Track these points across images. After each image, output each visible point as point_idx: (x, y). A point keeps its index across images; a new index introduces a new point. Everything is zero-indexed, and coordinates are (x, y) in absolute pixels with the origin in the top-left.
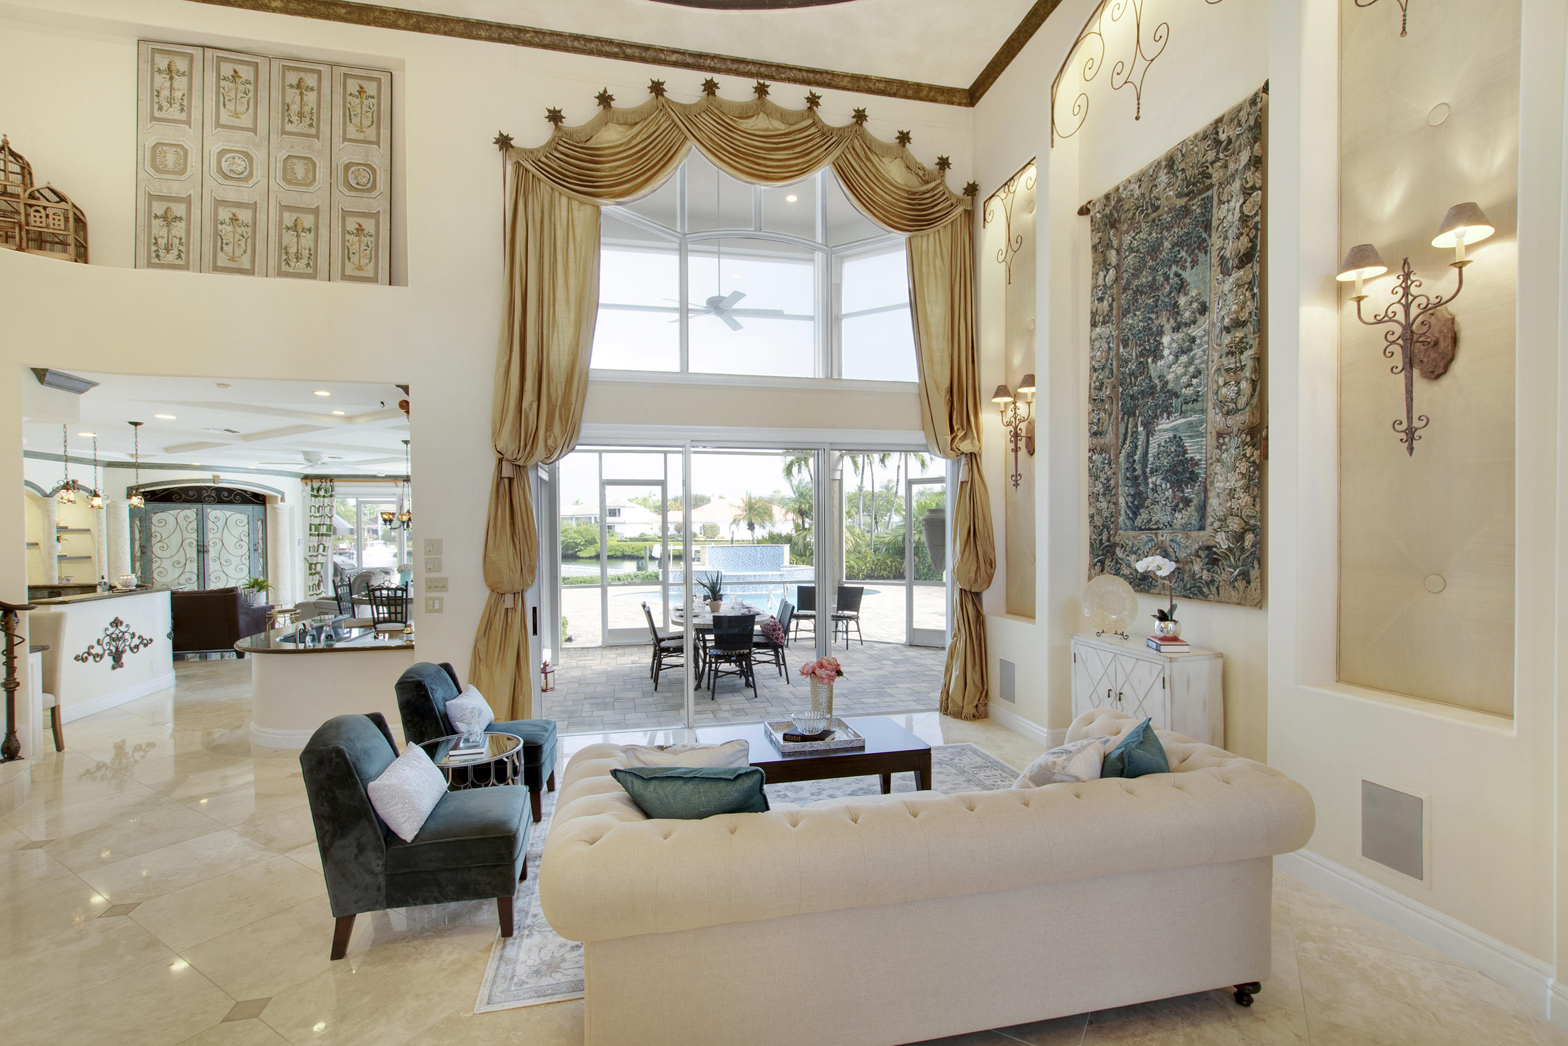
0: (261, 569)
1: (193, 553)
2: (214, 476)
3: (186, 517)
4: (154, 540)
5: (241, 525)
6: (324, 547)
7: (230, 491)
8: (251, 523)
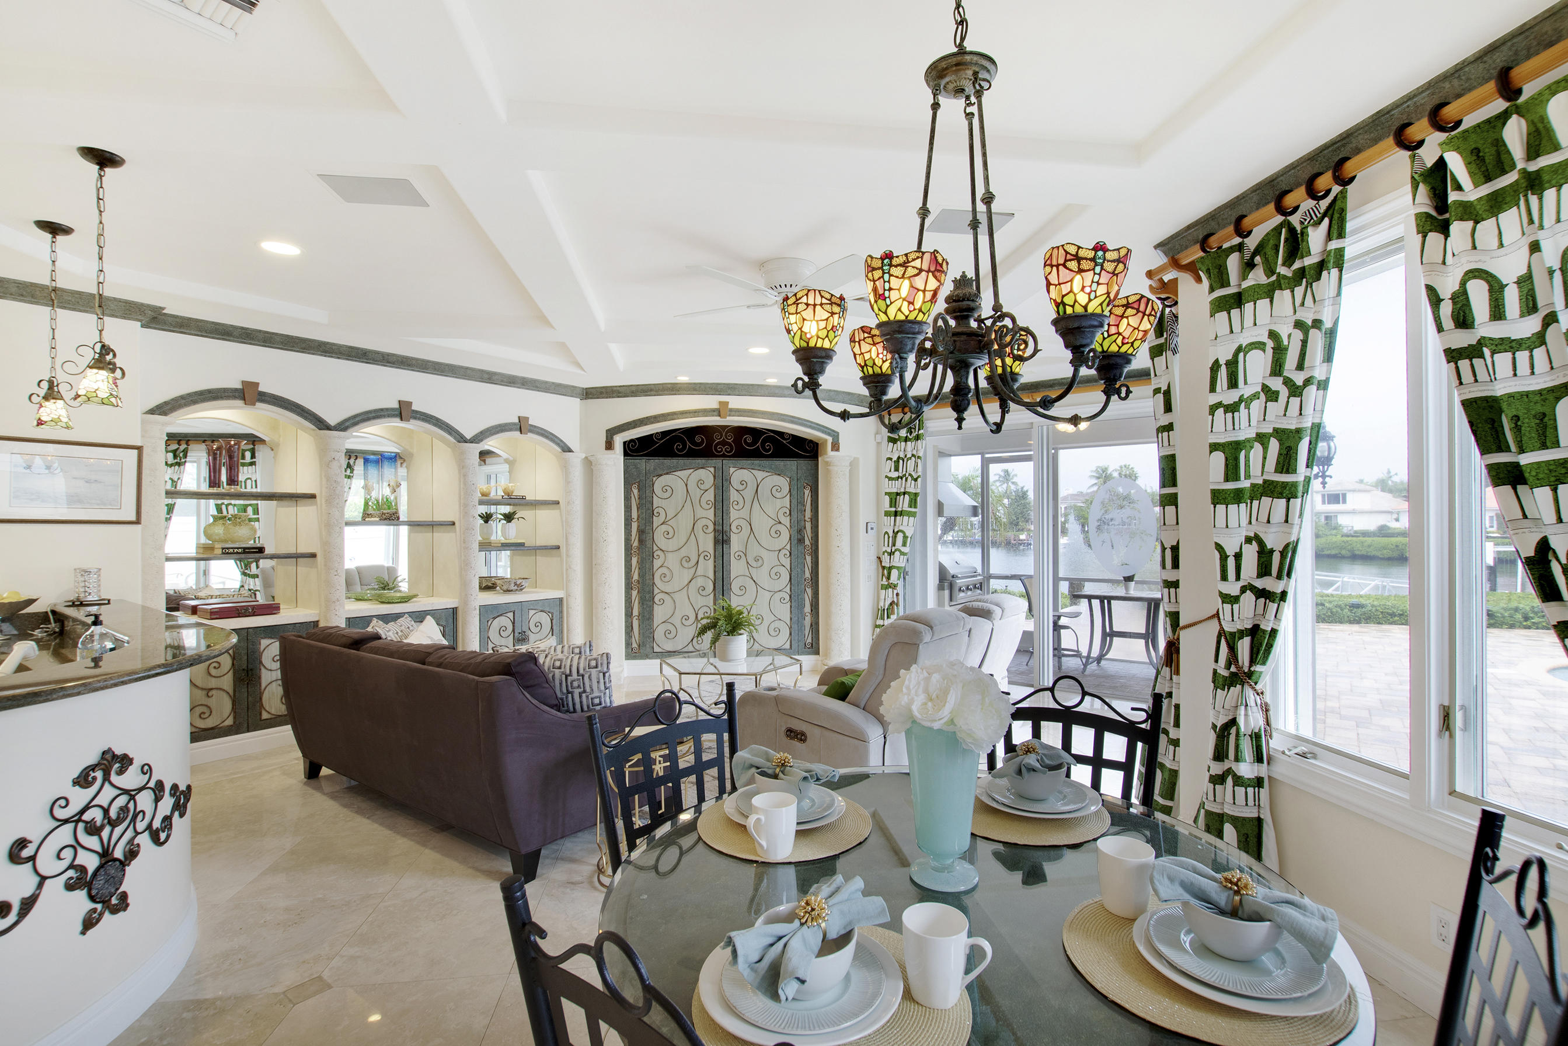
0: (808, 575)
1: (707, 543)
2: (720, 403)
3: (700, 482)
4: (657, 521)
5: (778, 495)
6: (905, 537)
7: (755, 433)
8: (794, 492)
